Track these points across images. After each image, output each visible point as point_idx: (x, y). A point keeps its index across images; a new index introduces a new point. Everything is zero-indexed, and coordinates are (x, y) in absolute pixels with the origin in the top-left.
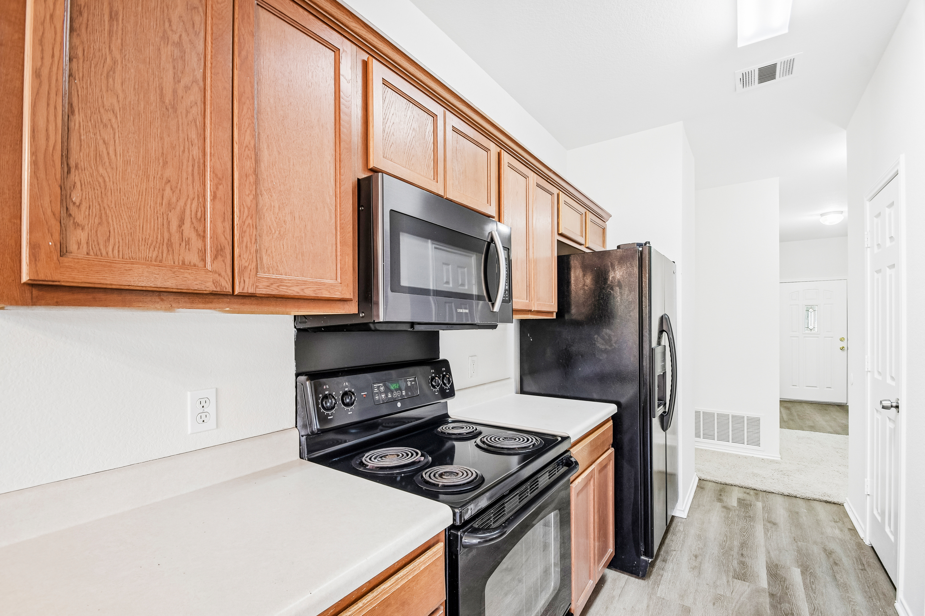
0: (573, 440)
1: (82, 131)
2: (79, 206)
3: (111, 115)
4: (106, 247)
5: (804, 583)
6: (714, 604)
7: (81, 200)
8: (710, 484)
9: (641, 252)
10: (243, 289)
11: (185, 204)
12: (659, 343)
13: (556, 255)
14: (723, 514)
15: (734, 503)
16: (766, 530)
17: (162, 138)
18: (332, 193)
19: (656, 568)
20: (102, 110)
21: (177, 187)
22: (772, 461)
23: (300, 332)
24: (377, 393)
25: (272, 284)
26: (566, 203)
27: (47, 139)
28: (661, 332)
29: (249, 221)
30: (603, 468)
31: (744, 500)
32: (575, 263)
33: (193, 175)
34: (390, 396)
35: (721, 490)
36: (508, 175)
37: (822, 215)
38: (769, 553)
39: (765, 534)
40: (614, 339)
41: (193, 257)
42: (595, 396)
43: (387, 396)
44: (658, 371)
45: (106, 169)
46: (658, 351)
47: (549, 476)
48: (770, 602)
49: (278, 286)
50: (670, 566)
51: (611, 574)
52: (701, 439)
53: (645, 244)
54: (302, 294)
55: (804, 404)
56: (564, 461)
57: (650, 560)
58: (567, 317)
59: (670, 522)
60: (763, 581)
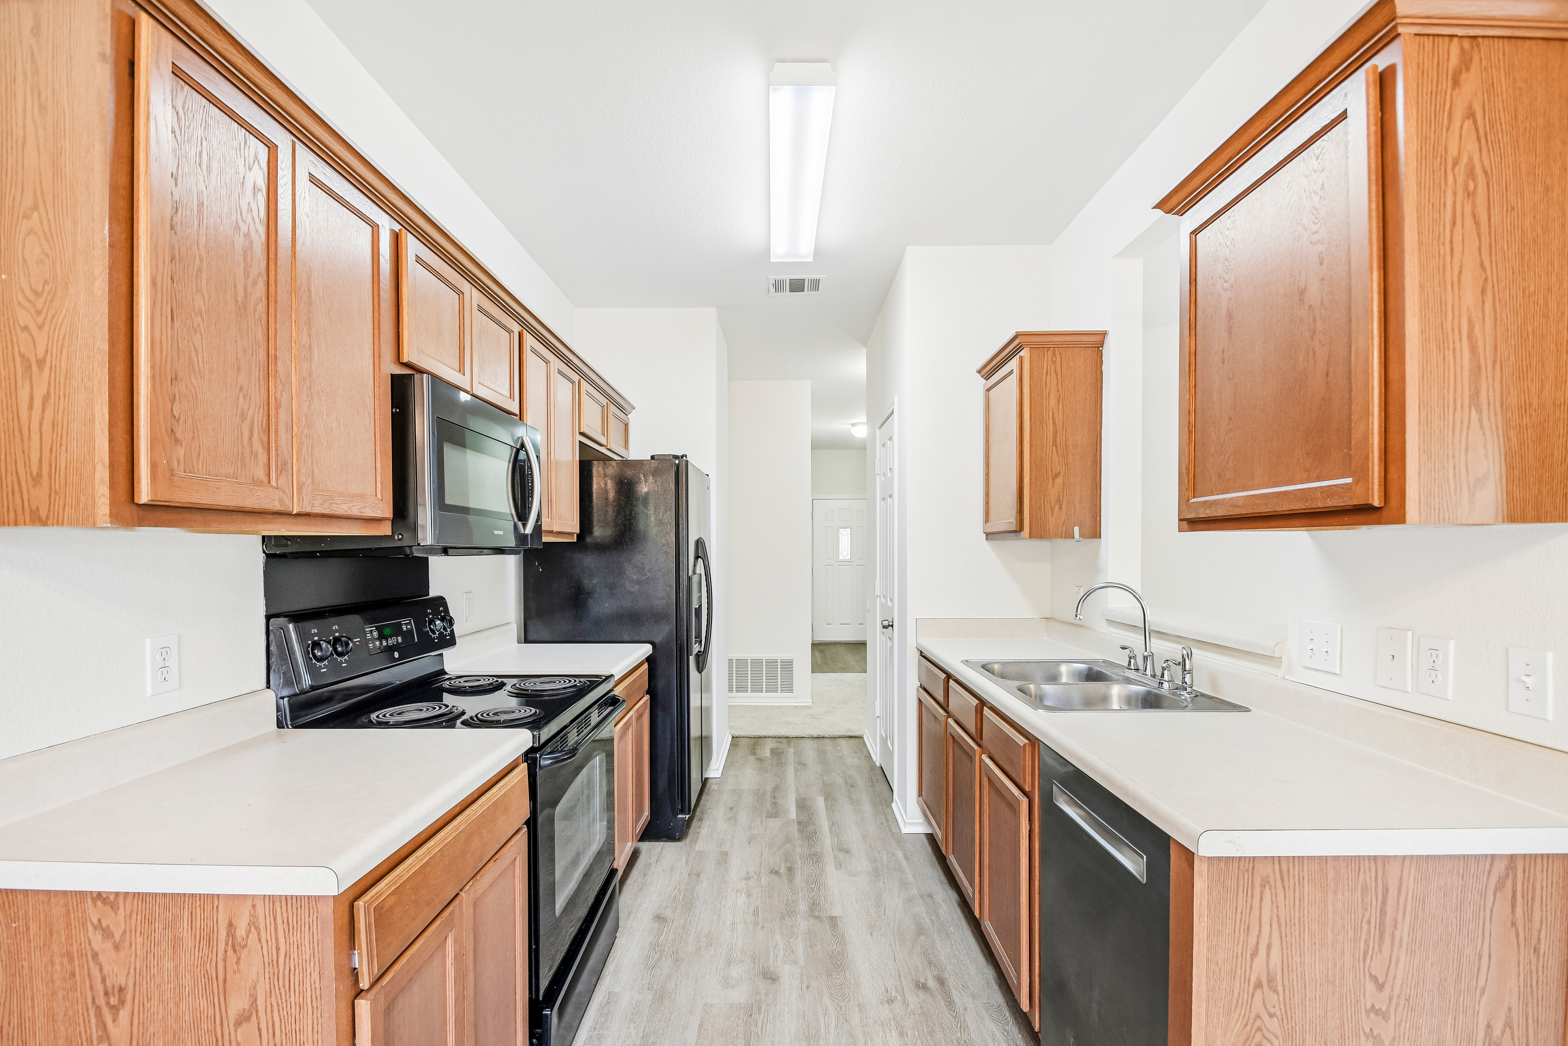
0: (616, 678)
1: (179, 339)
2: (178, 420)
3: (199, 319)
4: (198, 462)
5: (826, 807)
6: (749, 842)
7: (180, 414)
8: (744, 740)
9: (678, 466)
10: (302, 508)
11: (254, 413)
12: (694, 573)
13: (578, 459)
14: (756, 766)
15: (767, 753)
16: (796, 771)
17: (236, 341)
18: (371, 394)
19: (692, 829)
20: (193, 315)
21: (247, 395)
22: (804, 707)
23: (269, 556)
24: (370, 640)
25: (325, 502)
26: (588, 393)
27: (161, 352)
28: (697, 557)
29: (306, 431)
30: (640, 717)
31: (777, 749)
32: (597, 469)
33: (259, 380)
34: (384, 643)
35: (754, 744)
36: (531, 361)
37: (853, 425)
38: (798, 790)
39: (796, 775)
40: (647, 567)
41: (260, 473)
42: (626, 638)
43: (381, 643)
44: (695, 605)
45: (197, 379)
46: (695, 579)
47: (577, 732)
48: (798, 828)
49: (330, 504)
50: (706, 823)
51: (645, 846)
52: (734, 694)
53: (682, 457)
54: (350, 513)
55: (838, 646)
56: (609, 701)
57: (688, 816)
58: (589, 540)
59: (705, 782)
60: (793, 813)
